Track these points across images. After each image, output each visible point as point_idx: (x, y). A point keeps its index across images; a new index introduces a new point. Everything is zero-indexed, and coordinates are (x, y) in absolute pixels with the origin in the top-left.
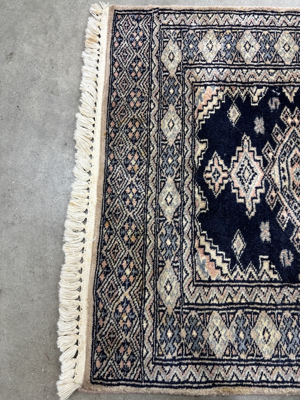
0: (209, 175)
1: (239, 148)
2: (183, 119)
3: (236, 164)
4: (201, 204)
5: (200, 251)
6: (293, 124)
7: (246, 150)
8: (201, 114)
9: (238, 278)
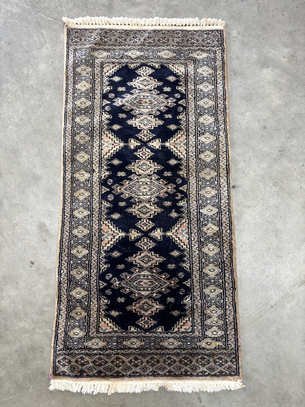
0: (144, 68)
1: (156, 80)
2: (169, 59)
3: (149, 79)
4: (132, 66)
5: (114, 65)
6: (168, 103)
7: (156, 83)
8: (172, 66)
9: (104, 79)
